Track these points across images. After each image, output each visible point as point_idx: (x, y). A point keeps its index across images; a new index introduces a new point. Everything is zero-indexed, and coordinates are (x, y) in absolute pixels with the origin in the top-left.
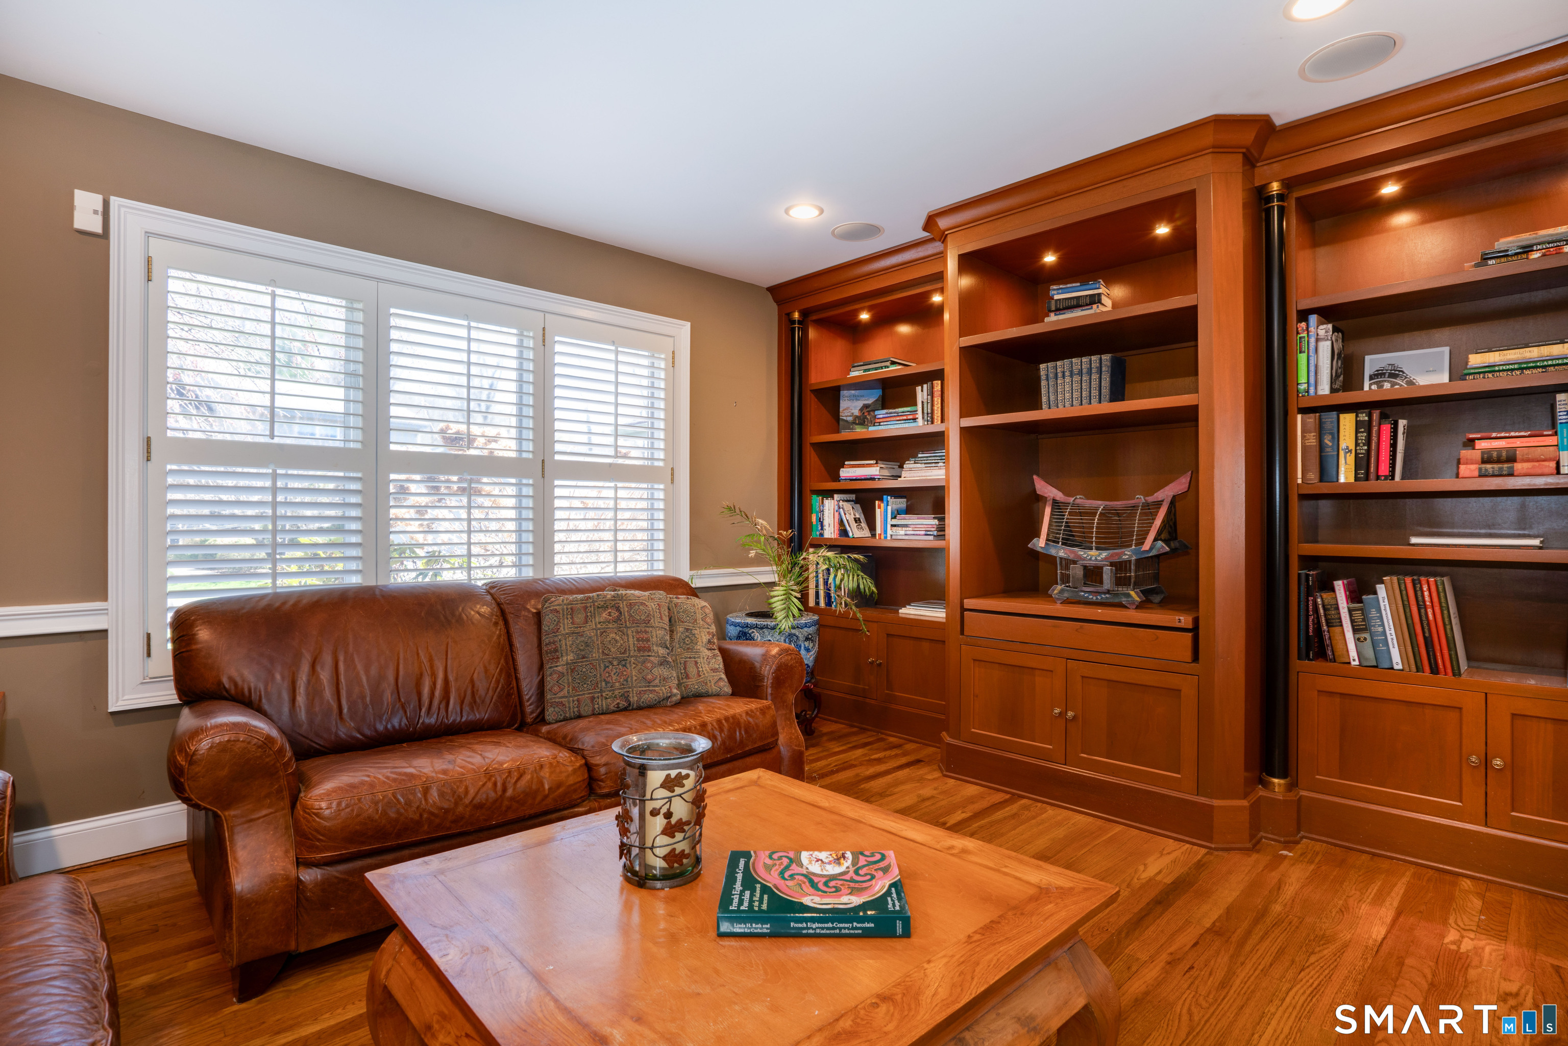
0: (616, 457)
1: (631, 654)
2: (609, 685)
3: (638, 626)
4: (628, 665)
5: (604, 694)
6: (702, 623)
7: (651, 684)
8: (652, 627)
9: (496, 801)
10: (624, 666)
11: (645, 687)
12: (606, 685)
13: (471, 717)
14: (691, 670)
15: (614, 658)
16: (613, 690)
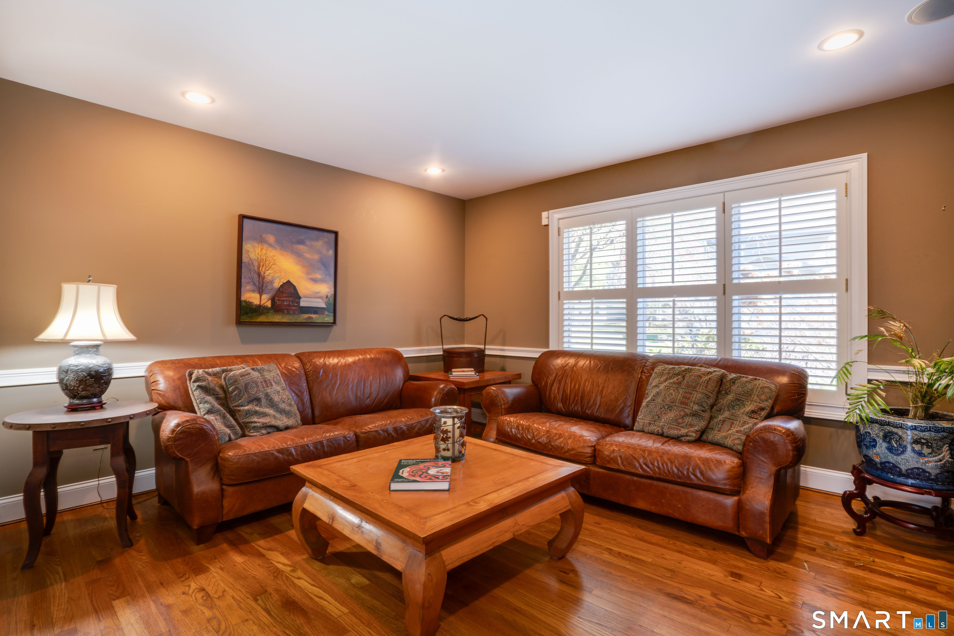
0: (780, 276)
1: (676, 404)
2: (659, 419)
3: (688, 389)
4: (672, 411)
5: (656, 423)
6: (755, 397)
7: (680, 425)
8: (696, 391)
9: (546, 443)
10: (670, 410)
11: (676, 426)
12: (658, 418)
13: (605, 416)
14: (726, 427)
15: (666, 404)
16: (660, 422)
